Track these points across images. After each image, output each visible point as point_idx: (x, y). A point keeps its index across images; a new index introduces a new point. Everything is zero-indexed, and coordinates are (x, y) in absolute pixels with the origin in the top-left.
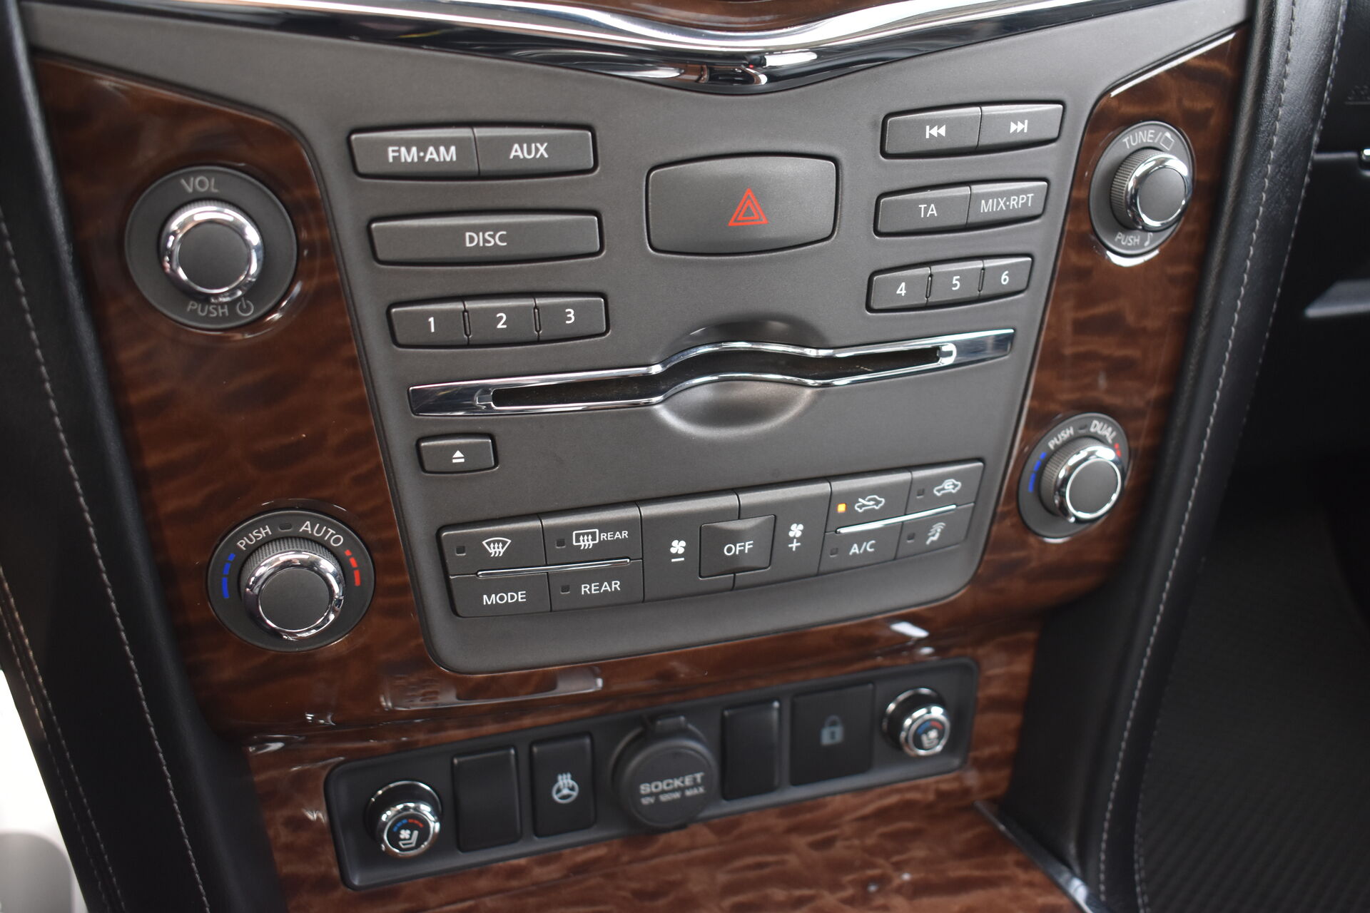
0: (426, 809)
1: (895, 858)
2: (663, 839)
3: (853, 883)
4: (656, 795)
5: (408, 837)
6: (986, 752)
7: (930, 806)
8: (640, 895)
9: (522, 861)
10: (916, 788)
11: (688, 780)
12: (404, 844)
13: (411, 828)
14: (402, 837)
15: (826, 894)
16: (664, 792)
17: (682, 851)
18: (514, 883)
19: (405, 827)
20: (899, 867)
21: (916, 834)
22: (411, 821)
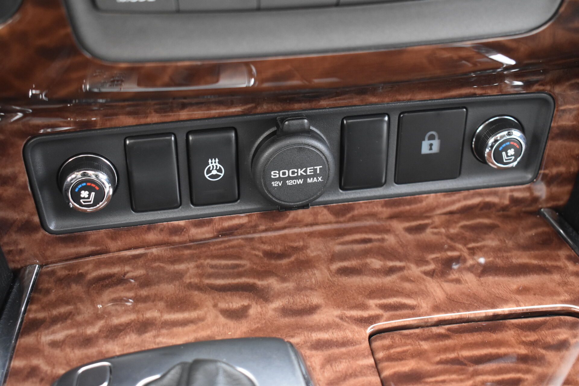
0: (103, 177)
1: (471, 245)
2: (292, 214)
3: (435, 260)
4: (284, 180)
5: (87, 196)
6: (554, 170)
7: (504, 208)
8: (269, 255)
9: (182, 223)
10: (495, 194)
11: (309, 171)
12: (84, 202)
13: (90, 189)
14: (82, 196)
15: (413, 266)
16: (289, 178)
17: (307, 225)
18: (176, 239)
19: (84, 189)
20: (473, 252)
21: (491, 228)
22: (89, 184)
